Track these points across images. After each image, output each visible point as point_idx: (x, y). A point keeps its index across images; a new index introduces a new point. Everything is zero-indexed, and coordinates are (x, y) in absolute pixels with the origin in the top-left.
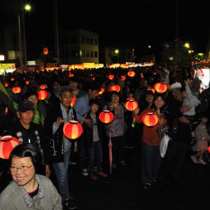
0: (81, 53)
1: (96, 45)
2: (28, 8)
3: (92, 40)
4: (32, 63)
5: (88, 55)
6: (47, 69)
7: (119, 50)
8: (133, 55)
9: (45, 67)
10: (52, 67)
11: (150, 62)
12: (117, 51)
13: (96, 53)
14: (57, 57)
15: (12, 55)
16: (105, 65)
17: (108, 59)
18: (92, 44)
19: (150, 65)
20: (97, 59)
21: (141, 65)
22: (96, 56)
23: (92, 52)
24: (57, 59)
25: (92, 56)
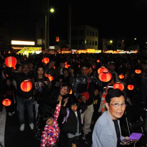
0: (86, 42)
1: (96, 36)
2: (52, 10)
3: (94, 33)
4: (52, 48)
5: (90, 44)
6: (63, 52)
7: (113, 41)
8: (123, 44)
9: (61, 50)
10: (66, 51)
11: (135, 50)
12: (111, 42)
13: (96, 42)
14: (69, 44)
15: (40, 42)
16: (102, 51)
17: (104, 46)
18: (93, 36)
19: (135, 52)
20: (97, 47)
21: (128, 52)
22: (96, 44)
23: (93, 41)
24: (69, 46)
25: (93, 44)
